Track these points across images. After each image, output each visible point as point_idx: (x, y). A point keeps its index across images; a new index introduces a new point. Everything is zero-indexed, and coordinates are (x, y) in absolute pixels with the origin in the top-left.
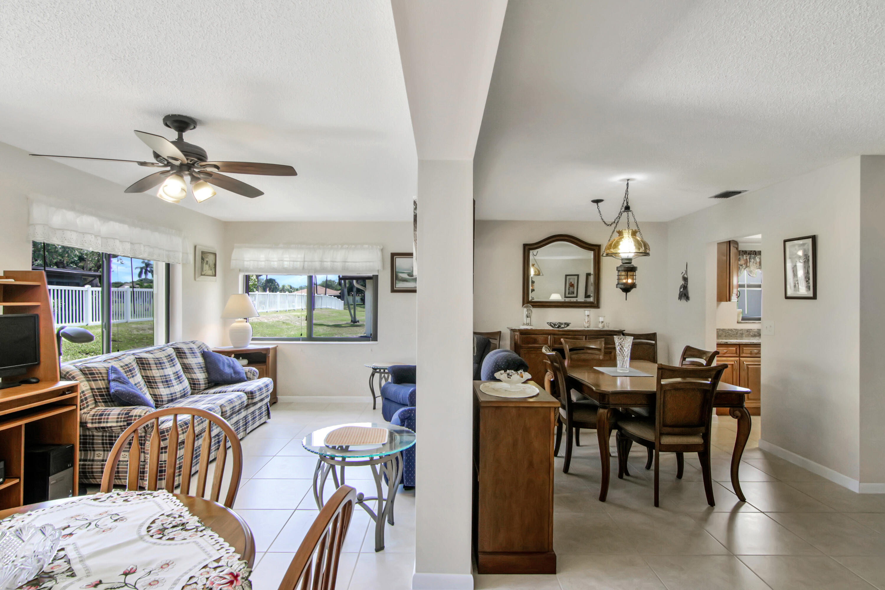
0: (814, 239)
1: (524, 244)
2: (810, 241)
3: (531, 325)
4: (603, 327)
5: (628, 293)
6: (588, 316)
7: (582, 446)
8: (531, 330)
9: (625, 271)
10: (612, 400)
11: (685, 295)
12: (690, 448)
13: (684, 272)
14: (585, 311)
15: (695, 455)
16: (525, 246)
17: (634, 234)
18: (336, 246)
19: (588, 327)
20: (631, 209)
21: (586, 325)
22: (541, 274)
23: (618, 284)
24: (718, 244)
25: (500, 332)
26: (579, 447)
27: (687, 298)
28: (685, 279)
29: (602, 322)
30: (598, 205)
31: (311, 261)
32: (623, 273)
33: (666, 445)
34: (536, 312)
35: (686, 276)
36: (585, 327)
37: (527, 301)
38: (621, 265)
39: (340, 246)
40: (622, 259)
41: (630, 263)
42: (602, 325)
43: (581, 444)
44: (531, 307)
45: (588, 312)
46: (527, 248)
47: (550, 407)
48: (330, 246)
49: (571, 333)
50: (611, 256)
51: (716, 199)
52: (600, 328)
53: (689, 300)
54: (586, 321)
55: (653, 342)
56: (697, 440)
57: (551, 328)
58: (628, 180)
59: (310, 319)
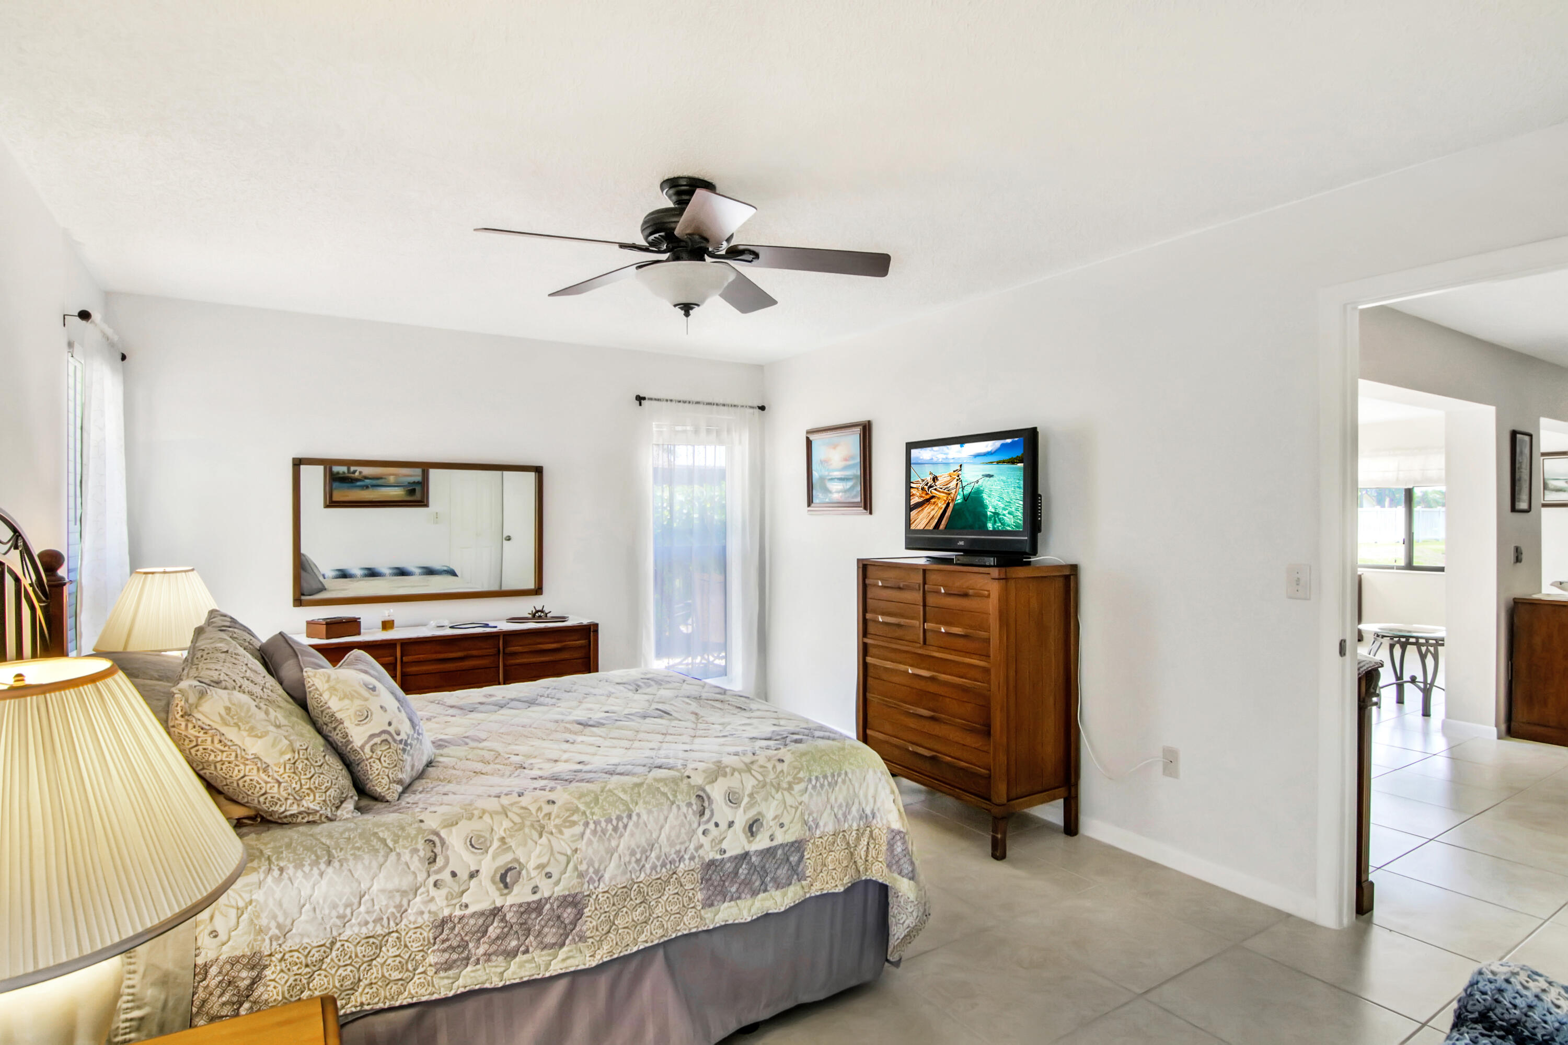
18: (1435, 450)
31: (1410, 470)
39: (1438, 451)
59: (1409, 542)
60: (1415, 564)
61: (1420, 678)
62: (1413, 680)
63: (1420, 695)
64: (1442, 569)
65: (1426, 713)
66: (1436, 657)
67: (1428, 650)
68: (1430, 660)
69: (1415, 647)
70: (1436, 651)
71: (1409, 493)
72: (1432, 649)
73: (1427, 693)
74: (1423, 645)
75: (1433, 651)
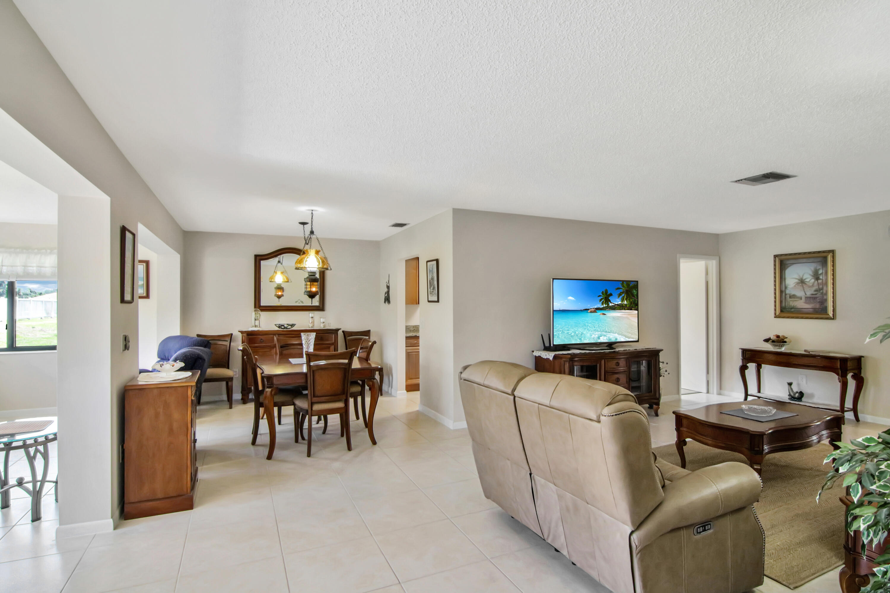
0: (437, 261)
1: (255, 255)
2: (435, 262)
3: (259, 327)
4: (324, 326)
5: (313, 299)
6: (312, 317)
7: (283, 424)
8: (258, 331)
9: (310, 281)
10: (275, 381)
11: (388, 299)
12: (333, 411)
13: (388, 282)
14: (309, 313)
15: (338, 416)
16: (256, 256)
17: (317, 252)
18: (44, 251)
19: (312, 327)
20: (315, 234)
21: (311, 325)
22: (290, 281)
23: (305, 292)
24: (407, 261)
25: (232, 334)
26: (281, 425)
27: (389, 302)
28: (388, 287)
29: (323, 322)
30: (304, 226)
31: (12, 266)
32: (309, 283)
33: (316, 411)
34: (264, 315)
35: (388, 285)
36: (310, 327)
37: (258, 306)
38: (307, 277)
39: (49, 251)
40: (309, 272)
41: (314, 275)
42: (323, 325)
43: (282, 423)
44: (259, 311)
45: (312, 314)
46: (258, 258)
47: (187, 386)
48: (36, 250)
49: (293, 333)
50: (301, 269)
51: (394, 227)
52: (321, 327)
53: (390, 303)
54: (311, 322)
55: (367, 337)
56: (340, 405)
57: (277, 329)
58: (312, 210)
59: (11, 327)
60: (18, 344)
61: (28, 477)
62: (20, 483)
63: (28, 500)
64: (54, 348)
65: (36, 517)
66: (46, 456)
67: (37, 451)
68: (39, 462)
69: (22, 451)
70: (46, 449)
71: (11, 285)
72: (41, 448)
73: (36, 496)
74: (31, 446)
75: (42, 451)
